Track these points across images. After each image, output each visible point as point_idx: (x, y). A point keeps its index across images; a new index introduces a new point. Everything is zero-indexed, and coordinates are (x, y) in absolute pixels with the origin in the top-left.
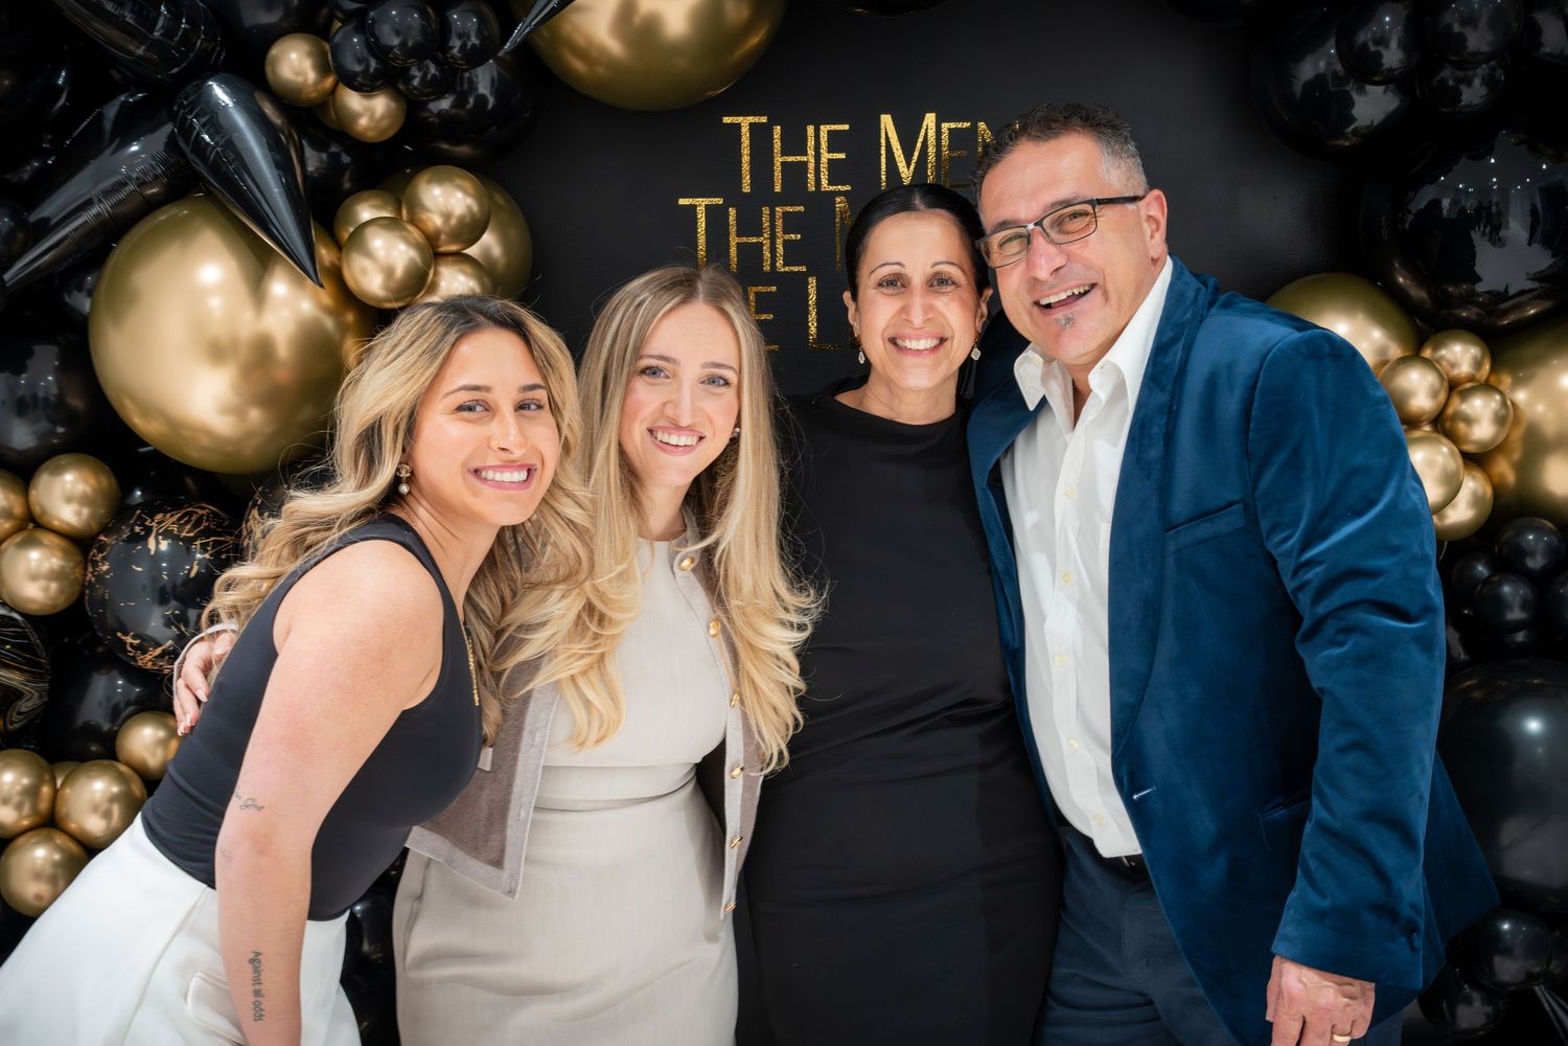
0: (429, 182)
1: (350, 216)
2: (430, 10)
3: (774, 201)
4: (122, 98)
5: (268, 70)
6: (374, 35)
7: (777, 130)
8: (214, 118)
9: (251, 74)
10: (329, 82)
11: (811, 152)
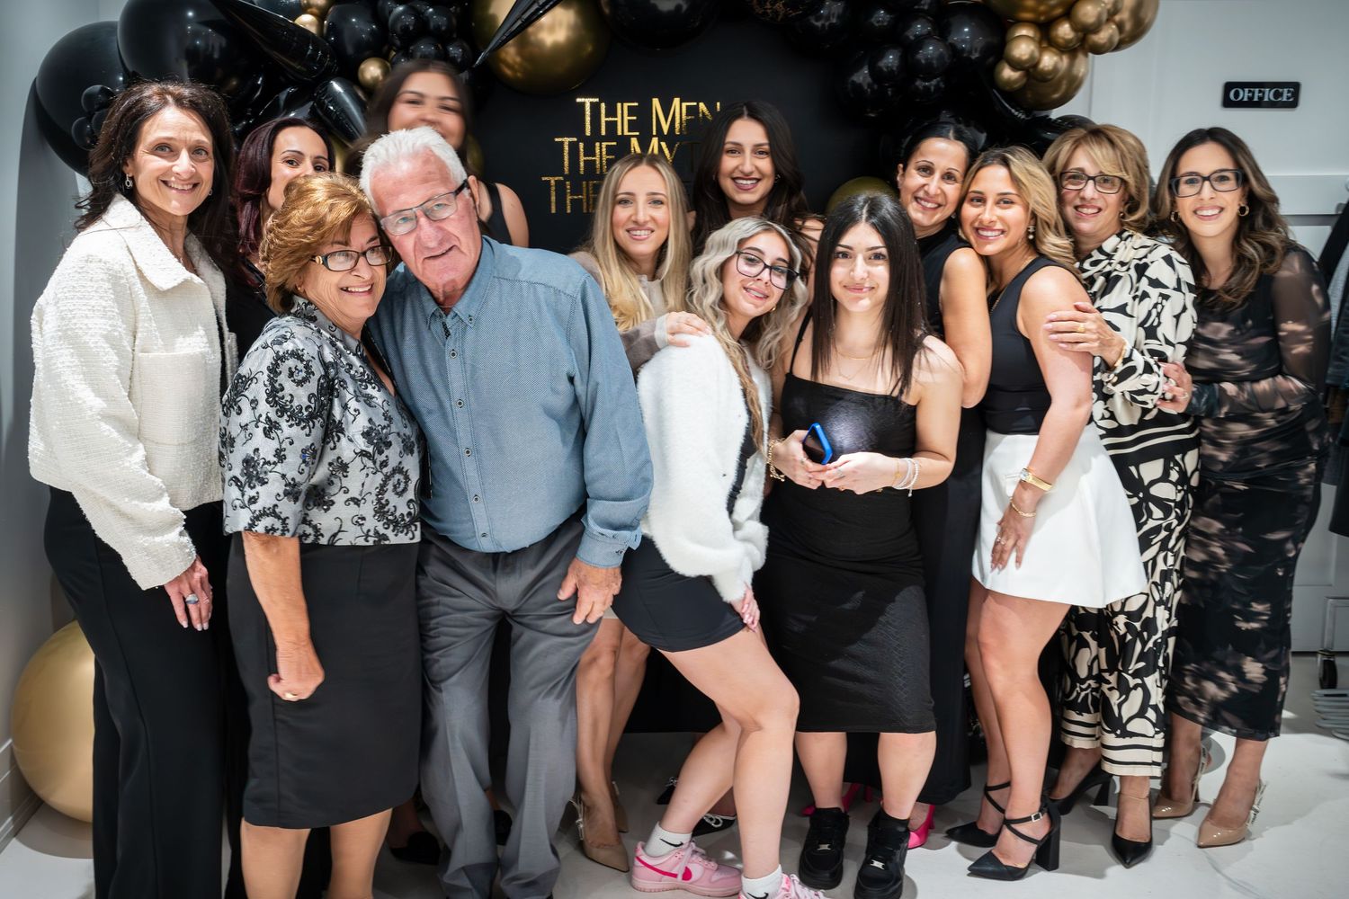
2: (439, 45)
3: (602, 139)
4: (288, 90)
5: (360, 75)
7: (603, 105)
8: (335, 99)
9: (351, 76)
11: (619, 116)
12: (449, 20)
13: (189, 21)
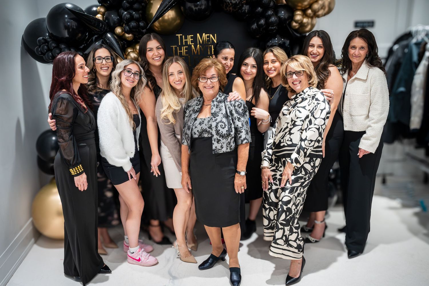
1: (127, 51)
2: (137, 23)
3: (184, 46)
4: (95, 36)
5: (115, 32)
6: (130, 26)
7: (183, 36)
8: (109, 39)
9: (113, 32)
10: (123, 33)
11: (188, 39)
12: (139, 15)
13: (66, 18)
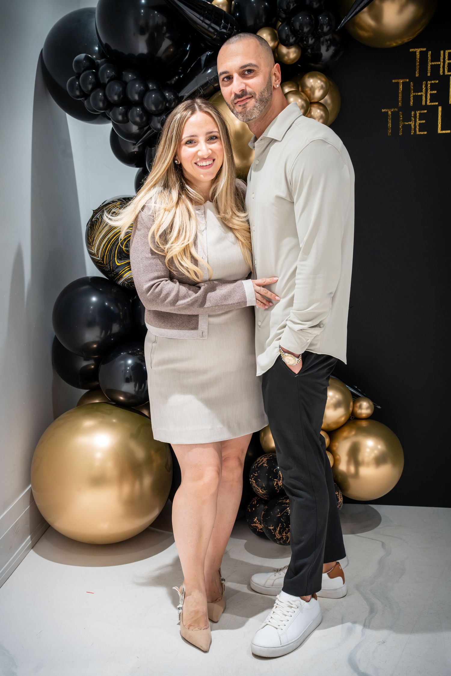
0: (309, 77)
2: (312, 16)
3: (428, 79)
4: (207, 53)
6: (293, 26)
7: (430, 53)
10: (276, 44)
11: (442, 60)
